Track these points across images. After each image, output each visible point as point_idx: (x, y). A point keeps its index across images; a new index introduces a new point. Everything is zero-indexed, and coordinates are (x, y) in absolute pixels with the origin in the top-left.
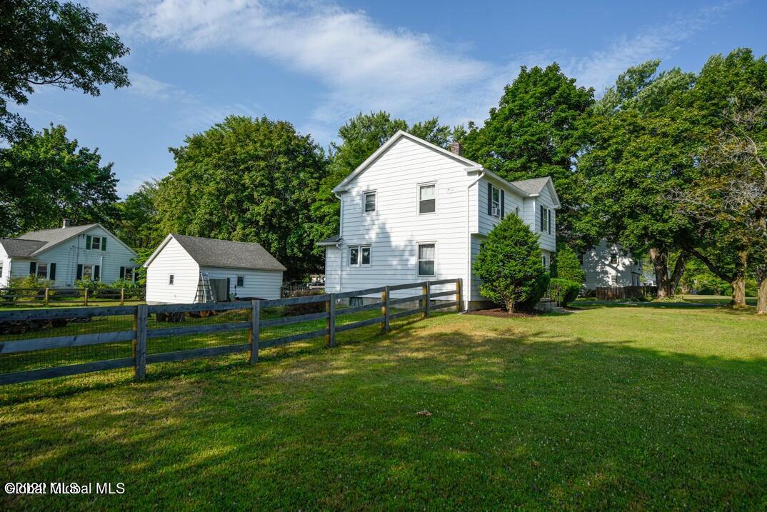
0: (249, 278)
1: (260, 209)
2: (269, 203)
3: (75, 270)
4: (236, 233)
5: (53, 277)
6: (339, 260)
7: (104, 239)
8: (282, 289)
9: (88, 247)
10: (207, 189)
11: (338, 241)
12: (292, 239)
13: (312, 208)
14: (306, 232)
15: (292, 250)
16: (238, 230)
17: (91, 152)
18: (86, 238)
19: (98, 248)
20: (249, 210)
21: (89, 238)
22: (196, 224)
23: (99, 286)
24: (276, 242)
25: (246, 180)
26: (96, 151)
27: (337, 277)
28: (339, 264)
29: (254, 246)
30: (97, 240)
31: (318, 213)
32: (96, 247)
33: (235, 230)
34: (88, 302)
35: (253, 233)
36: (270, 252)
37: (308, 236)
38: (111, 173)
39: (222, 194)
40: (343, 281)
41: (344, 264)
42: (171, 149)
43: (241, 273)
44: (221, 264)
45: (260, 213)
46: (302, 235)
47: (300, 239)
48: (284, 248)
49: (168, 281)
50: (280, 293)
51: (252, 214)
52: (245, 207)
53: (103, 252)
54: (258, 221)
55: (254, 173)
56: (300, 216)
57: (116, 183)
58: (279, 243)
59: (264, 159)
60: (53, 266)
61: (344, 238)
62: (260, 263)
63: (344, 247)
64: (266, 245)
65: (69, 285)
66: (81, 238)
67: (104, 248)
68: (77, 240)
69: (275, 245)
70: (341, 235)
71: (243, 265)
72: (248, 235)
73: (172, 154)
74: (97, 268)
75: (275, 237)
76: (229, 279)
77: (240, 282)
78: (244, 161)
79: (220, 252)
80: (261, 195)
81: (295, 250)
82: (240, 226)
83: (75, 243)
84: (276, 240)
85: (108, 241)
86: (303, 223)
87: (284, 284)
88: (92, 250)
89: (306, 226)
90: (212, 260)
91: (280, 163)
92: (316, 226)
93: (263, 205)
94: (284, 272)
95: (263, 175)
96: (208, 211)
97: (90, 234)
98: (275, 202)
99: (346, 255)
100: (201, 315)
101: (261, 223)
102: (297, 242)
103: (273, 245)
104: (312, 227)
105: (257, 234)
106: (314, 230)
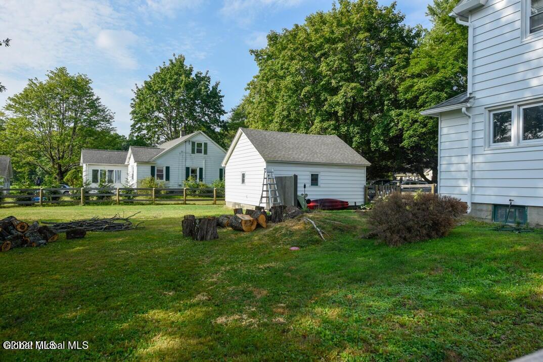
0: (325, 176)
1: (339, 98)
2: (348, 91)
3: (184, 172)
4: (314, 127)
5: (168, 178)
6: (467, 136)
7: (206, 144)
8: (366, 189)
9: (193, 152)
10: (283, 83)
11: (467, 101)
12: (376, 131)
13: (401, 89)
14: (393, 120)
15: (377, 144)
16: (316, 124)
17: (203, 75)
18: (191, 144)
19: (201, 152)
20: (327, 100)
21: (193, 143)
22: (277, 122)
23: (200, 186)
24: (358, 136)
25: (323, 68)
26: (207, 73)
27: (463, 167)
28: (467, 144)
29: (333, 139)
30: (200, 145)
31: (409, 96)
32: (199, 151)
33: (313, 124)
34: (186, 200)
35: (332, 127)
36: (352, 148)
37: (396, 125)
38: (218, 91)
39: (298, 86)
40: (477, 175)
41: (480, 142)
42: (252, 51)
43: (315, 170)
44: (291, 159)
45: (338, 102)
46: (388, 124)
47: (387, 129)
48: (368, 143)
49: (241, 180)
50: (363, 193)
51: (330, 105)
52: (323, 98)
53: (205, 155)
54: (337, 112)
55: (331, 58)
56: (386, 103)
57: (222, 98)
58: (361, 137)
59: (341, 40)
60: (168, 168)
61: (477, 95)
62: (338, 159)
63: (476, 111)
64: (347, 139)
65: (180, 186)
66: (187, 143)
67: (206, 153)
68: (185, 145)
69: (356, 139)
70: (469, 90)
71: (317, 160)
72: (327, 129)
73: (253, 56)
74: (201, 169)
75: (356, 130)
76: (296, 177)
77: (315, 180)
78: (320, 47)
79: (291, 146)
80: (339, 82)
81: (381, 143)
82: (318, 119)
83: (183, 148)
84: (358, 133)
85: (208, 145)
86: (389, 110)
87: (369, 183)
88: (196, 154)
89: (393, 113)
90: (281, 155)
91: (360, 41)
92: (405, 112)
93: (342, 92)
94: (368, 168)
95: (342, 59)
96: (285, 106)
97: (194, 140)
98: (355, 88)
99: (483, 125)
100: (244, 228)
101: (340, 113)
102: (383, 134)
103: (354, 139)
104: (401, 114)
105: (336, 128)
106: (403, 116)
